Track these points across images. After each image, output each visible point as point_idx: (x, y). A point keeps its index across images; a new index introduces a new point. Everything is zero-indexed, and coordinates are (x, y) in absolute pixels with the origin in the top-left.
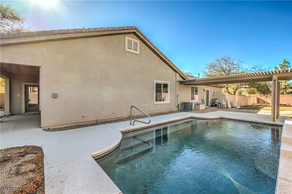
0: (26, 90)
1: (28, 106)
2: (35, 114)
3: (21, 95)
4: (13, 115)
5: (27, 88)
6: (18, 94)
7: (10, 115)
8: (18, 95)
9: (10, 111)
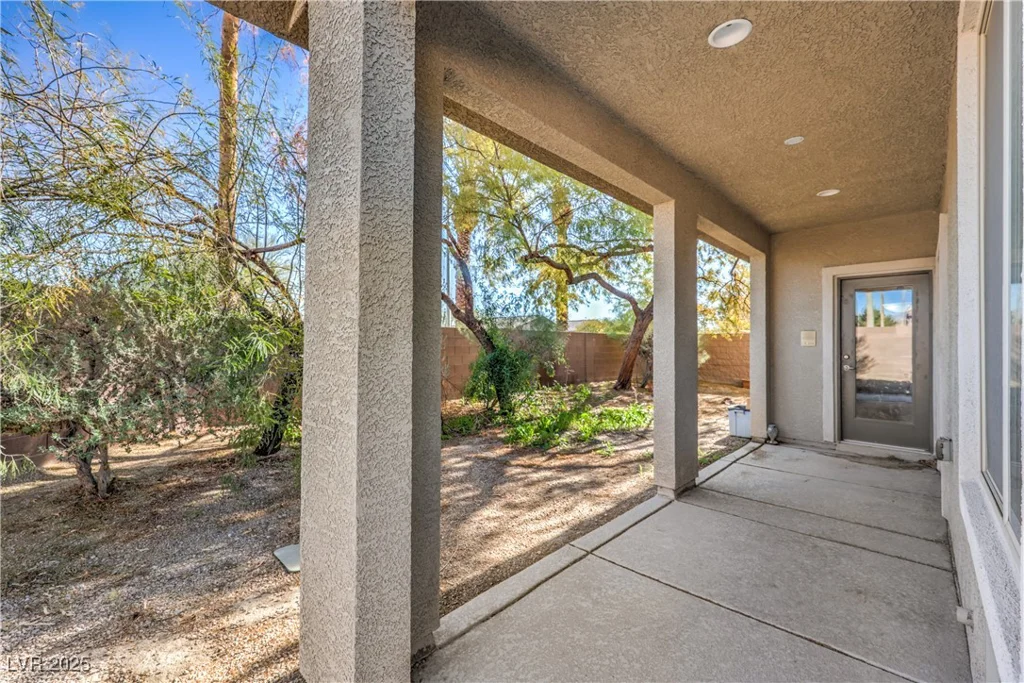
0: (844, 307)
1: (850, 387)
2: (895, 461)
3: (818, 339)
4: (779, 439)
5: (846, 296)
6: (803, 333)
7: (769, 439)
8: (805, 340)
9: (771, 419)
